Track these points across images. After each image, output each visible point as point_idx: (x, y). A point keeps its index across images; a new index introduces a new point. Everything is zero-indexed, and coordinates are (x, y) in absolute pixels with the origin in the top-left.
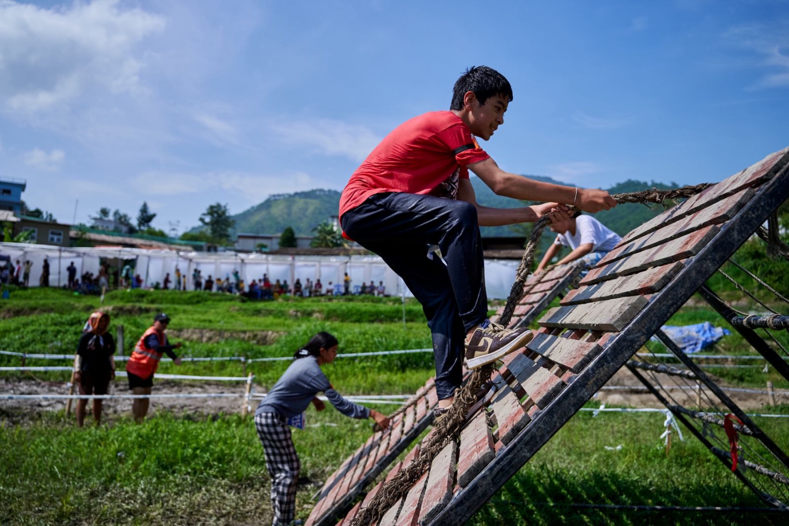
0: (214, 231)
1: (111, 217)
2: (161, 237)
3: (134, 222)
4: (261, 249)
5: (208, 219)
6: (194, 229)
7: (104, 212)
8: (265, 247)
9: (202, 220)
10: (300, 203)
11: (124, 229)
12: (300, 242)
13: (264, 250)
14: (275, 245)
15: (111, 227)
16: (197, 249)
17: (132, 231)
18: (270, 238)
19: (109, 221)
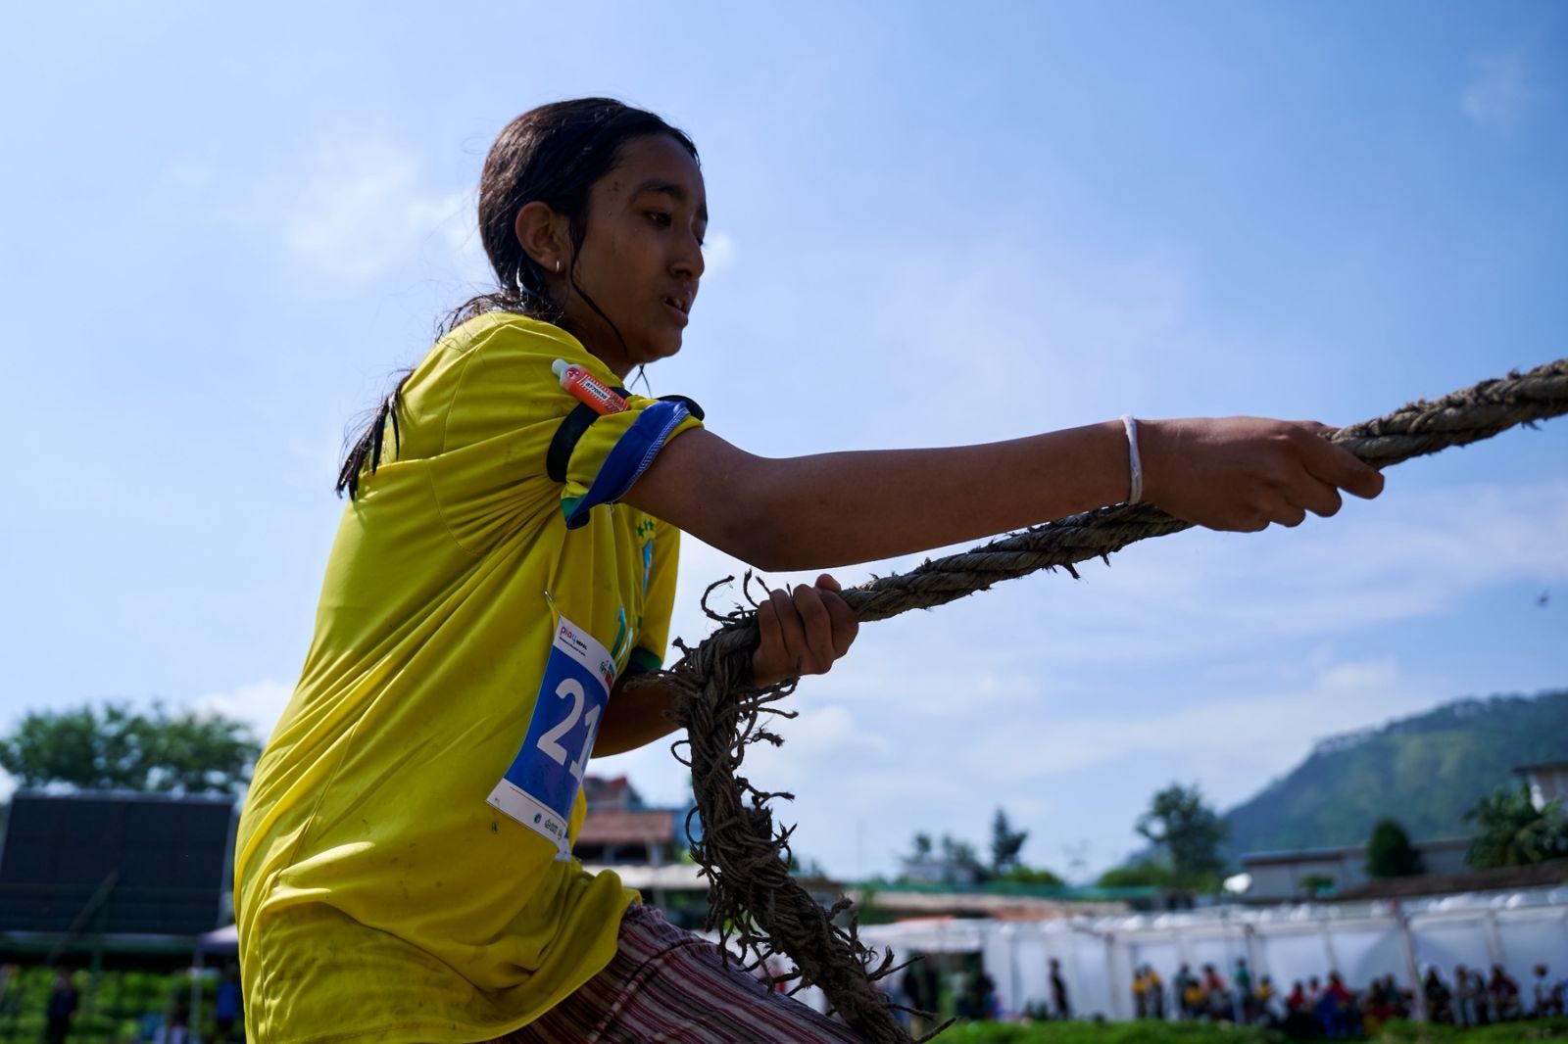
0: (1180, 856)
1: (937, 852)
2: (1047, 886)
3: (985, 857)
4: (1315, 893)
5: (1158, 828)
6: (1134, 857)
7: (924, 843)
8: (1326, 882)
9: (1142, 830)
10: (1413, 749)
11: (963, 876)
12: (1431, 860)
13: (1322, 892)
14: (1355, 873)
15: (938, 875)
16: (1142, 906)
17: (982, 879)
18: (1336, 858)
19: (935, 864)
